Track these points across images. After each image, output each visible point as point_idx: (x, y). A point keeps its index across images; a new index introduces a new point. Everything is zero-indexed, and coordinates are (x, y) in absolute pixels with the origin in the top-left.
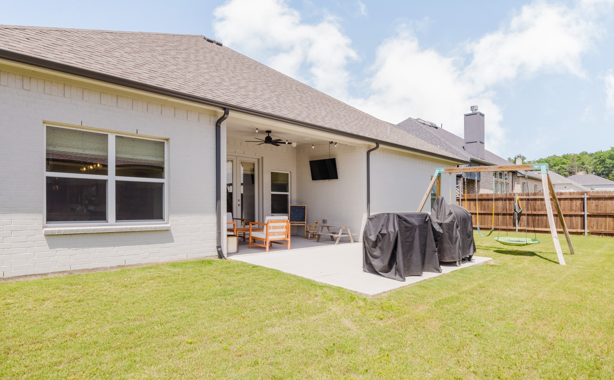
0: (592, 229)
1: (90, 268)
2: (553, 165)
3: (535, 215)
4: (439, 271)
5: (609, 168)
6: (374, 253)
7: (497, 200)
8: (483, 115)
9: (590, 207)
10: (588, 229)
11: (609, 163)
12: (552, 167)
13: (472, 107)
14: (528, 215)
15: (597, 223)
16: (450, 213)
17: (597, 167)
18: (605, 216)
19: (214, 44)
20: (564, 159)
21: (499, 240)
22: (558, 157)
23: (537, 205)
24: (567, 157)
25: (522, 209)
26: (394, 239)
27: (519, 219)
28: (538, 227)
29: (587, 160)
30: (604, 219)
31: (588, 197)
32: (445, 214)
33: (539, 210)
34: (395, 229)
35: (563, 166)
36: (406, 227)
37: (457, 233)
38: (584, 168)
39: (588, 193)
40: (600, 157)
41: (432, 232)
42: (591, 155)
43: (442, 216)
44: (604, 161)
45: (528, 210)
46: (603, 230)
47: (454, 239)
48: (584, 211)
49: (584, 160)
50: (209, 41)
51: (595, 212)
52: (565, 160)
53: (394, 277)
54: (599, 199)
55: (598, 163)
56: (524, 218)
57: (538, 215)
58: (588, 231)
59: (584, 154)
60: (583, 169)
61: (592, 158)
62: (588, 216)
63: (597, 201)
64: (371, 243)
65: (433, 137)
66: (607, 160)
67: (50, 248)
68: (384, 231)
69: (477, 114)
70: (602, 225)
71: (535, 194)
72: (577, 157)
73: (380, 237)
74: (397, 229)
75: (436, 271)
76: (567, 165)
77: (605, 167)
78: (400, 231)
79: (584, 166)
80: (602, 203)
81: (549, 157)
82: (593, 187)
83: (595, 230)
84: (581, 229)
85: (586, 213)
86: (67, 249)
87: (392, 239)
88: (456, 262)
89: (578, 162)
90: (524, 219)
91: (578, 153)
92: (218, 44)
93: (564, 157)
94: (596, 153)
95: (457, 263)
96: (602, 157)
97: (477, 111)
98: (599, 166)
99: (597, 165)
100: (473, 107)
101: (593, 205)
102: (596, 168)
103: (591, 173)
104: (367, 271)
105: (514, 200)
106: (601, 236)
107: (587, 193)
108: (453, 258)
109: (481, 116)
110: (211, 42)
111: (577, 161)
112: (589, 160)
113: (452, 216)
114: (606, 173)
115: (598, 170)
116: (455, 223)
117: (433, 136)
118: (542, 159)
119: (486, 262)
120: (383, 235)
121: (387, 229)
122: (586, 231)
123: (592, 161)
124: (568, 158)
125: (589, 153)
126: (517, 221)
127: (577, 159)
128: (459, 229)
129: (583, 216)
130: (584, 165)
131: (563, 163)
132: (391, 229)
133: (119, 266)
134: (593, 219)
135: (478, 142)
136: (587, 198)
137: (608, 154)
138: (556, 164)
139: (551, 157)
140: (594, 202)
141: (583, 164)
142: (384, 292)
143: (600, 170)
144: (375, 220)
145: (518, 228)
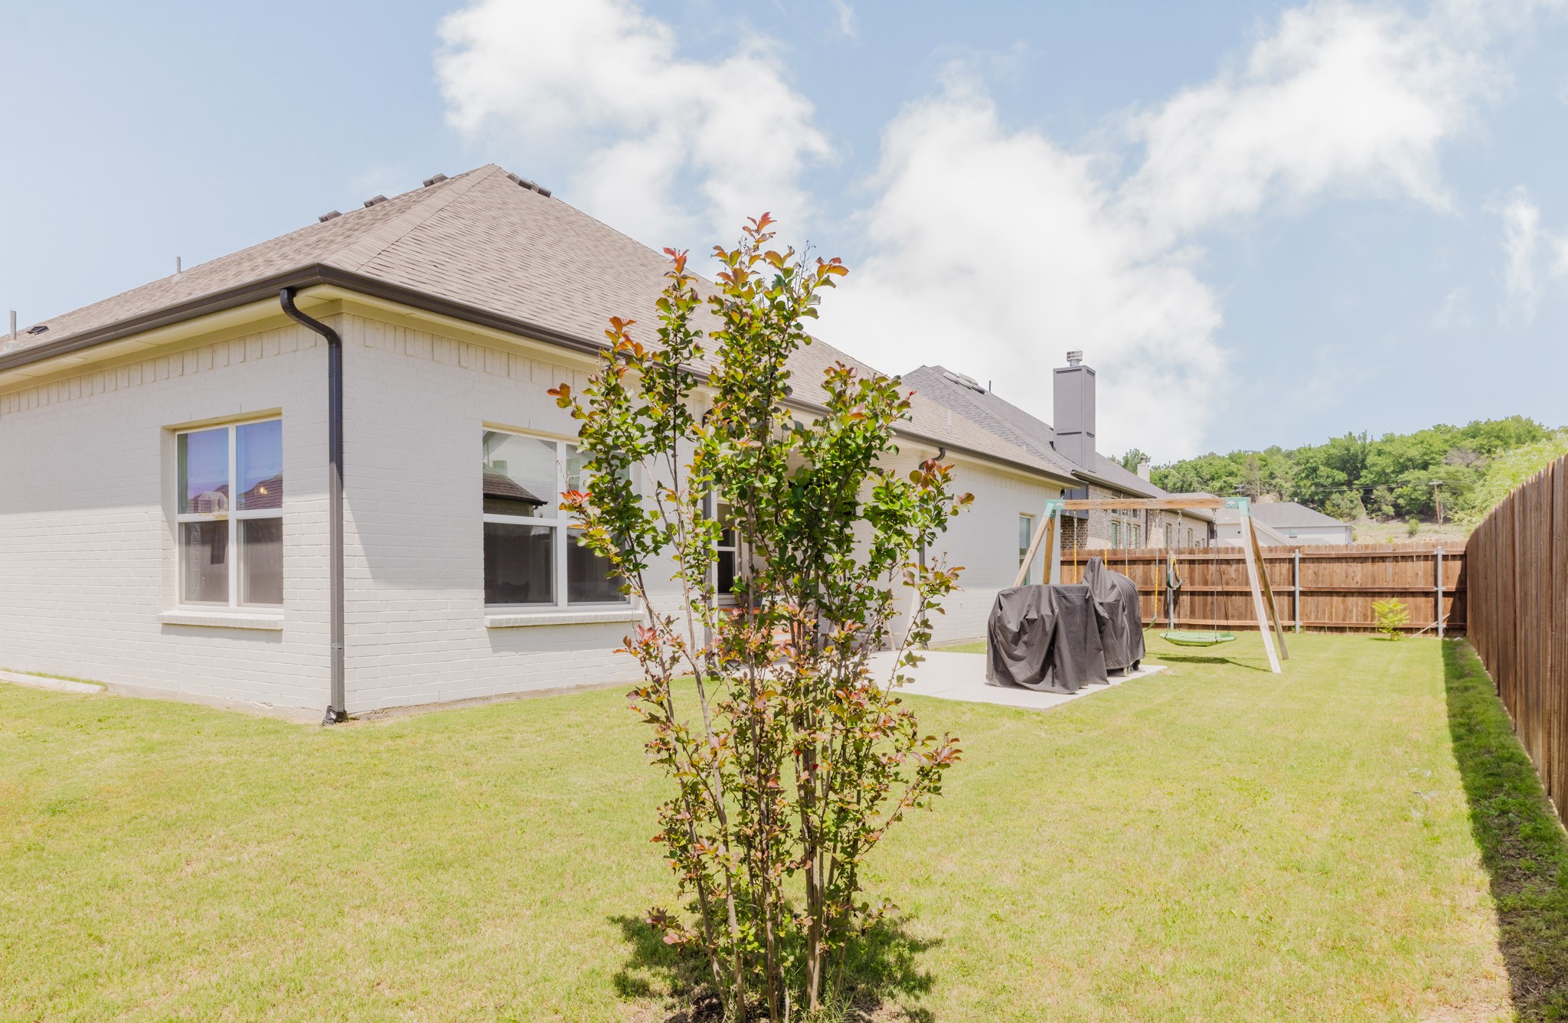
0: (1309, 619)
1: (542, 688)
2: (1208, 477)
3: (1205, 593)
4: (1107, 683)
5: (1325, 486)
6: (1016, 653)
7: (1132, 562)
8: (1092, 373)
9: (1306, 577)
10: (1301, 620)
11: (1325, 474)
12: (1206, 482)
13: (1069, 353)
14: (1193, 593)
15: (1317, 607)
16: (1113, 586)
17: (1302, 483)
18: (1330, 593)
19: (533, 193)
20: (1232, 464)
21: (1168, 637)
22: (1219, 457)
23: (1210, 572)
24: (1239, 458)
25: (1181, 581)
26: (1053, 626)
27: (1176, 603)
28: (1212, 618)
29: (1281, 467)
30: (1328, 598)
31: (1301, 556)
32: (1105, 588)
33: (1213, 584)
34: (1053, 611)
35: (1230, 479)
36: (1067, 608)
37: (1124, 620)
38: (1275, 486)
39: (1301, 549)
40: (1308, 462)
41: (1094, 617)
42: (1289, 455)
43: (1101, 590)
44: (1315, 470)
45: (1192, 584)
46: (1326, 621)
47: (1120, 631)
48: (1294, 584)
49: (1275, 467)
50: (522, 184)
51: (1313, 587)
52: (1233, 467)
53: (1052, 689)
54: (1319, 560)
55: (1303, 475)
56: (1185, 600)
57: (1212, 594)
58: (1301, 624)
59: (1274, 451)
60: (1272, 488)
61: (1290, 462)
62: (1302, 593)
63: (1316, 564)
64: (1010, 636)
65: (985, 418)
66: (1322, 468)
67: (494, 651)
68: (1033, 615)
69: (1080, 370)
70: (1324, 610)
71: (1206, 551)
72: (1260, 460)
73: (1026, 624)
74: (1057, 611)
75: (1101, 681)
76: (1239, 479)
77: (1317, 485)
78: (1062, 613)
79: (1274, 482)
80: (1325, 569)
81: (1200, 458)
82: (1294, 531)
83: (1313, 621)
84: (1289, 620)
85: (1298, 588)
86: (514, 653)
87: (1049, 628)
88: (1122, 670)
89: (1262, 472)
90: (1185, 603)
91: (1261, 448)
92: (542, 192)
93: (1233, 458)
94: (1299, 451)
95: (1125, 670)
96: (1311, 461)
97: (1081, 364)
98: (1305, 481)
99: (1302, 479)
100: (1073, 353)
101: (1311, 572)
102: (1299, 487)
103: (1289, 499)
104: (998, 683)
105: (1166, 564)
106: (1322, 633)
107: (1299, 548)
108: (1119, 663)
109: (1089, 376)
110: (528, 187)
111: (1260, 469)
112: (1285, 467)
113: (1116, 590)
114: (1319, 499)
115: (1304, 490)
116: (1121, 602)
117: (984, 415)
118: (1184, 461)
119: (1160, 672)
120: (1031, 622)
121: (1038, 611)
122: (1298, 623)
123: (1290, 468)
124: (1241, 460)
125: (1283, 450)
126: (1172, 606)
127: (1259, 463)
128: (1126, 612)
129: (1292, 594)
130: (1273, 479)
131: (1231, 474)
132: (1046, 611)
133: (578, 687)
134: (1309, 599)
135: (1084, 434)
136: (1300, 559)
137: (1323, 453)
138: (1216, 476)
139: (1205, 457)
140: (1312, 567)
141: (1272, 476)
142: (1056, 706)
143: (1307, 492)
144: (1016, 597)
145: (1173, 620)
